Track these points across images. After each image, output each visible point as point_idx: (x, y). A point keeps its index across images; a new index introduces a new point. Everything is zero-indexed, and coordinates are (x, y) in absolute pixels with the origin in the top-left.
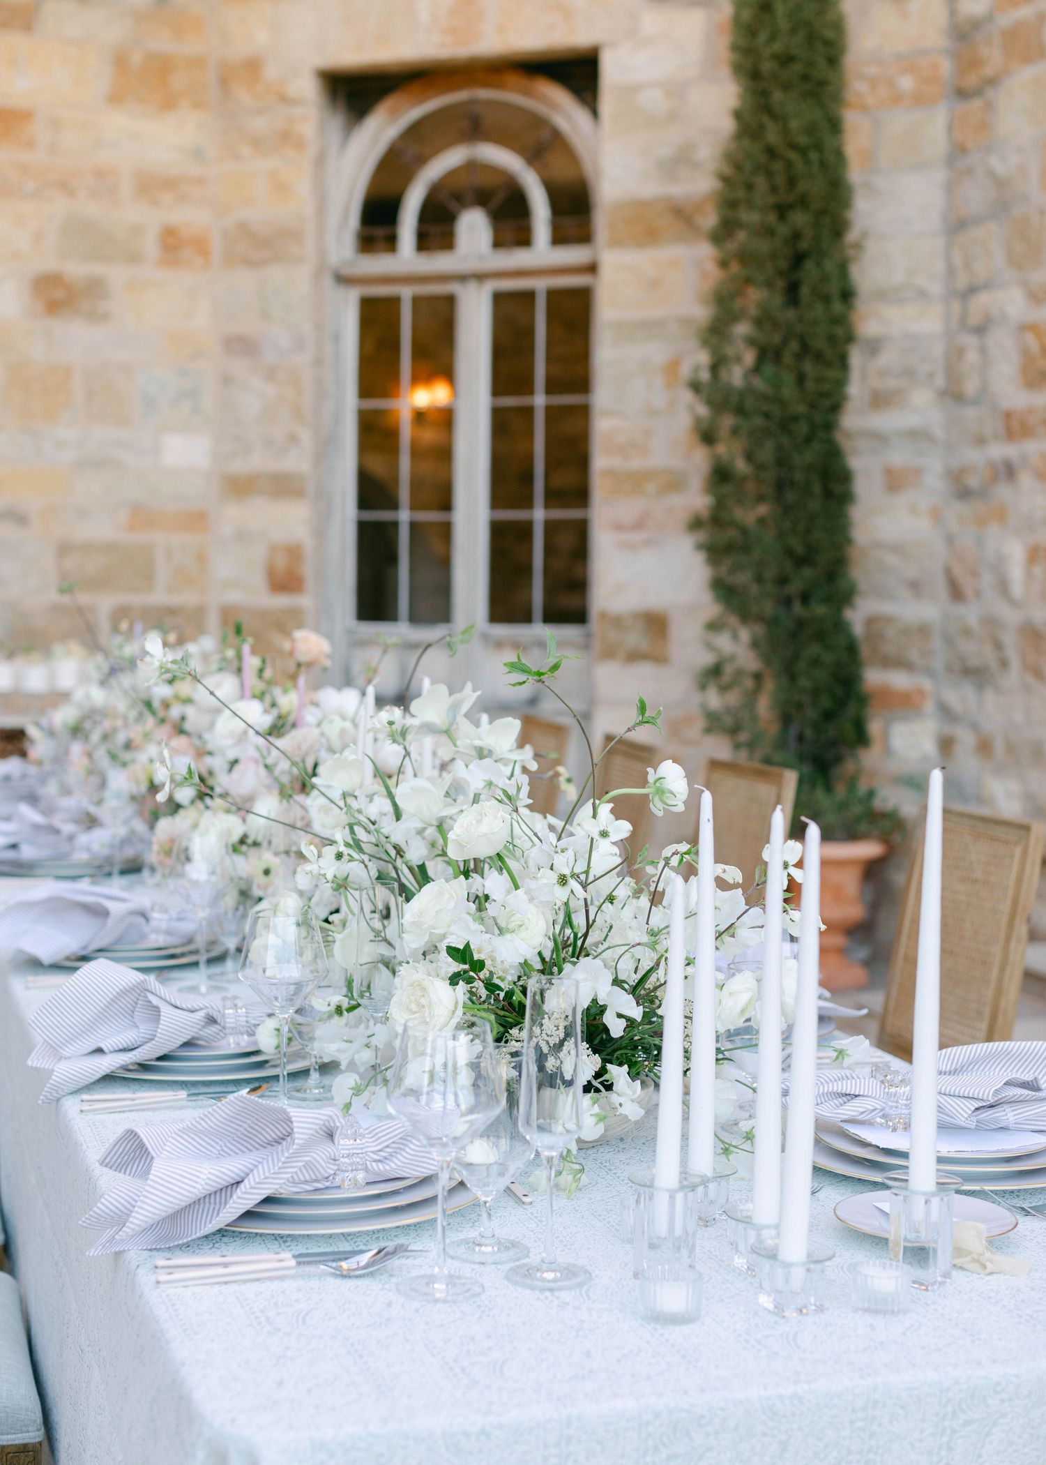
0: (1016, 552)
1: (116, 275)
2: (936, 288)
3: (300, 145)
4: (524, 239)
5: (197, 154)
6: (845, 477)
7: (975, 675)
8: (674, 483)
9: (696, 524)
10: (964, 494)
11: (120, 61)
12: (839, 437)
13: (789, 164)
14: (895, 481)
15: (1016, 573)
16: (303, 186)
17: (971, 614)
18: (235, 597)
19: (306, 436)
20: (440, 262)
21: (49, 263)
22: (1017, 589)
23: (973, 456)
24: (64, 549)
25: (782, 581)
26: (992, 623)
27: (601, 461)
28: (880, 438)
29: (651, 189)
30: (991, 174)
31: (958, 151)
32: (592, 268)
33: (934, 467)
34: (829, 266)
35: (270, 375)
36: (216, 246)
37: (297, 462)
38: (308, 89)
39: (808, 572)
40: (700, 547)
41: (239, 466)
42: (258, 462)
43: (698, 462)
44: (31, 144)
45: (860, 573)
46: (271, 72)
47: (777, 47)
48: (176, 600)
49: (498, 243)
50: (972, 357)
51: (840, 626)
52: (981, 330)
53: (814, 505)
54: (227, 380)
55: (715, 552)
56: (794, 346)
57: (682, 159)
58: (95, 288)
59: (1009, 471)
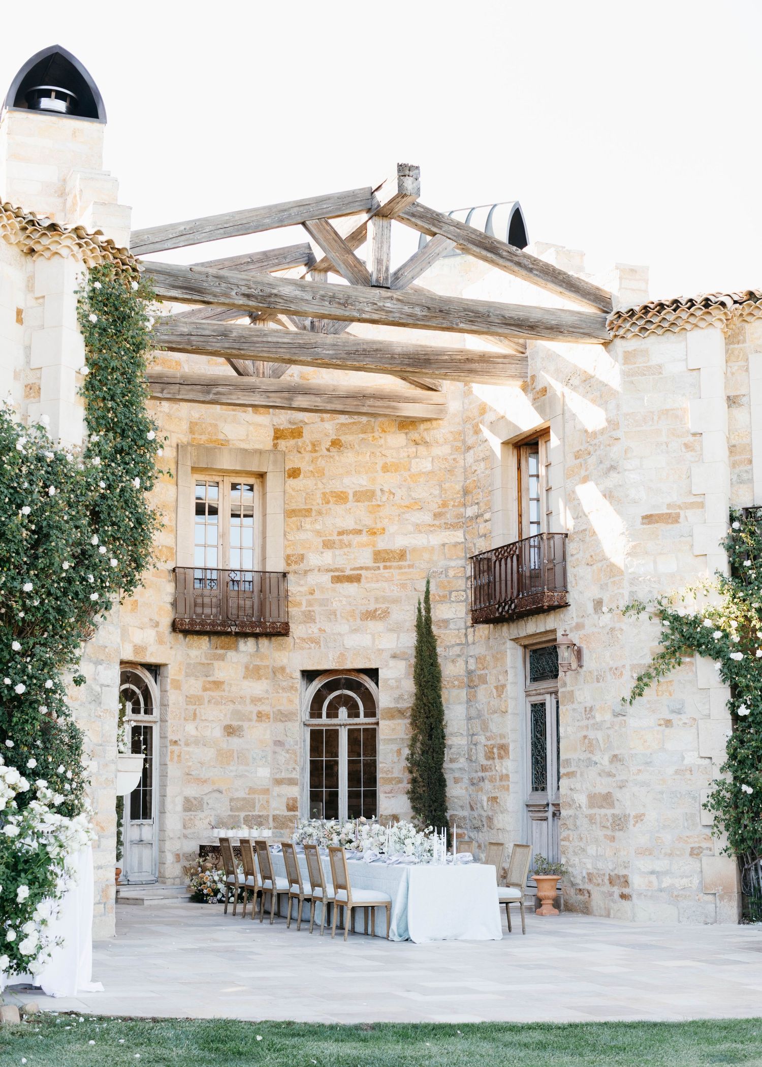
0: (485, 799)
1: (245, 725)
2: (465, 733)
3: (296, 690)
4: (357, 716)
5: (267, 691)
6: (445, 781)
7: (477, 829)
8: (400, 781)
9: (408, 793)
10: (473, 784)
11: (247, 668)
12: (443, 771)
13: (429, 707)
14: (456, 781)
15: (485, 804)
16: (297, 701)
17: (475, 814)
18: (277, 812)
19: (298, 768)
20: (334, 721)
21: (228, 722)
22: (485, 808)
23: (474, 775)
24: (231, 800)
25: (430, 806)
26: (480, 815)
27: (379, 775)
28: (451, 769)
29: (392, 705)
30: (476, 707)
31: (469, 701)
32: (377, 724)
33: (466, 777)
34: (439, 731)
35: (287, 752)
36: (271, 716)
37: (295, 775)
38: (298, 675)
39: (436, 804)
40: (409, 798)
41: (278, 776)
42: (284, 775)
43: (407, 776)
44: (224, 691)
45: (448, 804)
46: (288, 671)
47: (425, 679)
48: (261, 814)
49: (349, 716)
50: (473, 751)
51: (444, 817)
52: (475, 745)
53: (437, 788)
54: (275, 753)
55: (412, 799)
56: (431, 750)
57: (401, 697)
58: (240, 728)
59: (483, 779)
